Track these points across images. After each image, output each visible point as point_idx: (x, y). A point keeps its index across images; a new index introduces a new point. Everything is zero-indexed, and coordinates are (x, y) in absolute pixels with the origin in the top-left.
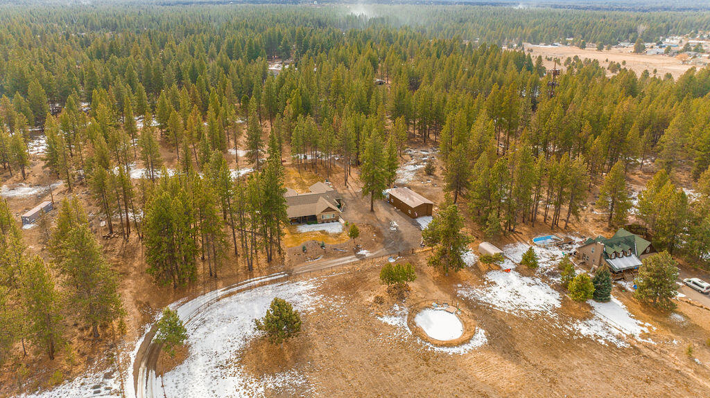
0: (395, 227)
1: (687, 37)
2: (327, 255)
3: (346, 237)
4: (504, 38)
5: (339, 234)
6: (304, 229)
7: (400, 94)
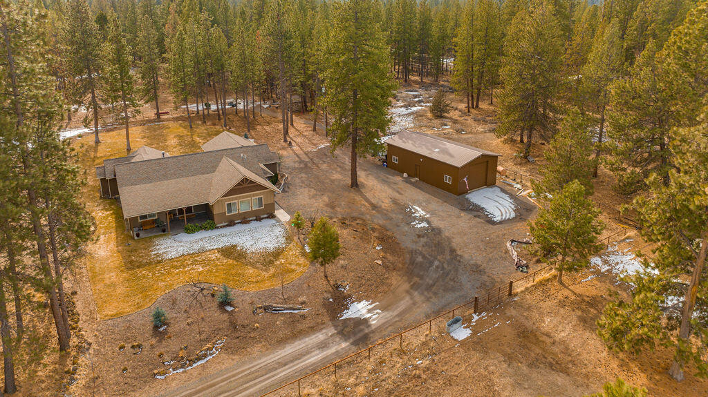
0: (422, 219)
3: (298, 263)
5: (277, 254)
6: (174, 246)
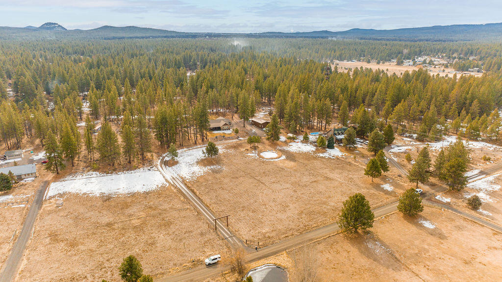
0: (254, 131)
1: (431, 57)
2: (226, 139)
3: (233, 134)
4: (323, 58)
5: (230, 134)
6: (216, 132)
7: (257, 81)
